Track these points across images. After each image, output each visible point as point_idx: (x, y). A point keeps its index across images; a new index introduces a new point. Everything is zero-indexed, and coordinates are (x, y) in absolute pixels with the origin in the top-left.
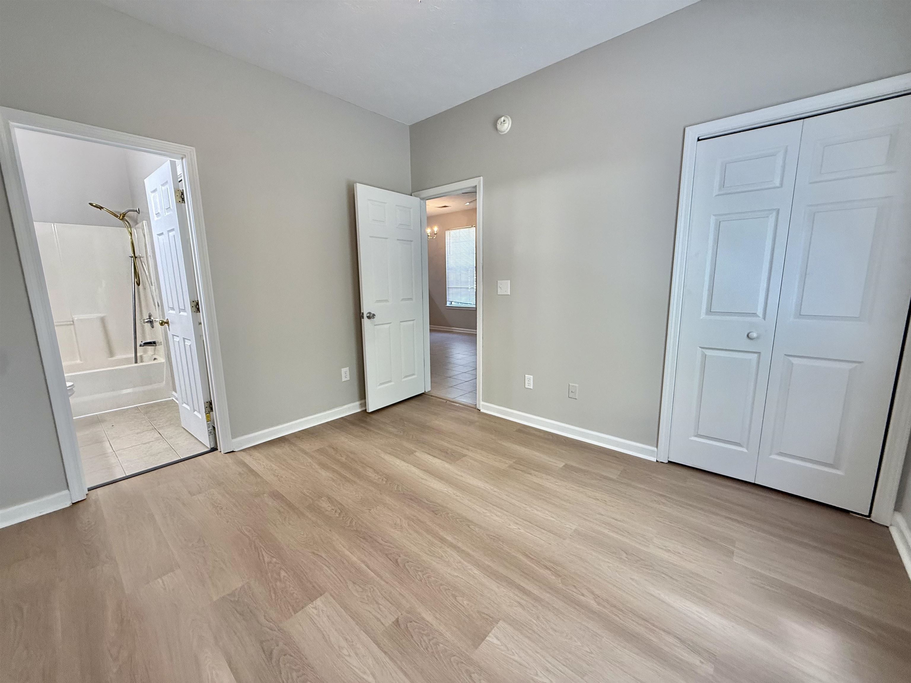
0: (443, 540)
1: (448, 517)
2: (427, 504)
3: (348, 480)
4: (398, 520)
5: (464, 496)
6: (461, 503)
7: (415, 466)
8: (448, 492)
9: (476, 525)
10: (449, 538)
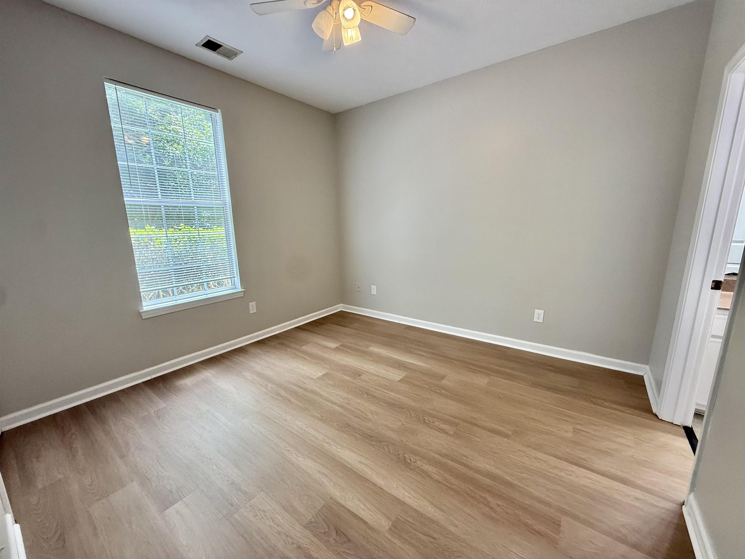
0: (341, 406)
1: (337, 422)
2: (355, 433)
3: (446, 456)
4: (375, 417)
5: (321, 443)
6: (325, 436)
7: (380, 488)
8: (336, 447)
9: (317, 418)
10: (337, 408)
